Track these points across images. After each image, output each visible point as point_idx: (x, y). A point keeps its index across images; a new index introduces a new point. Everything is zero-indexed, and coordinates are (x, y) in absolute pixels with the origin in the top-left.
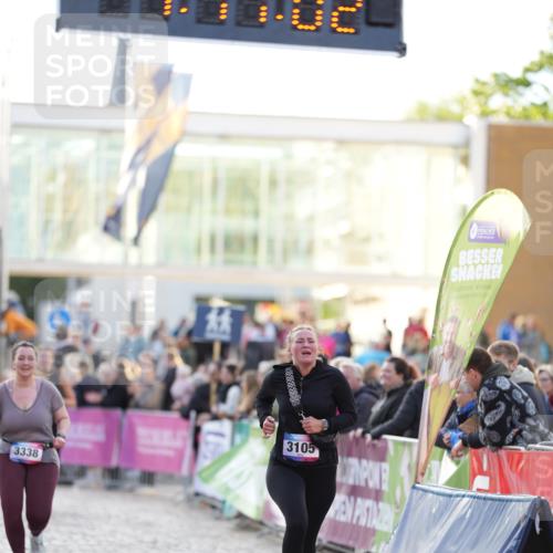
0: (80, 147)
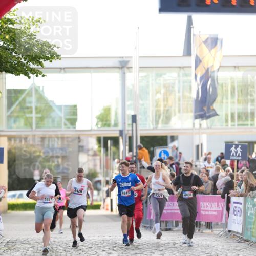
0: (171, 76)
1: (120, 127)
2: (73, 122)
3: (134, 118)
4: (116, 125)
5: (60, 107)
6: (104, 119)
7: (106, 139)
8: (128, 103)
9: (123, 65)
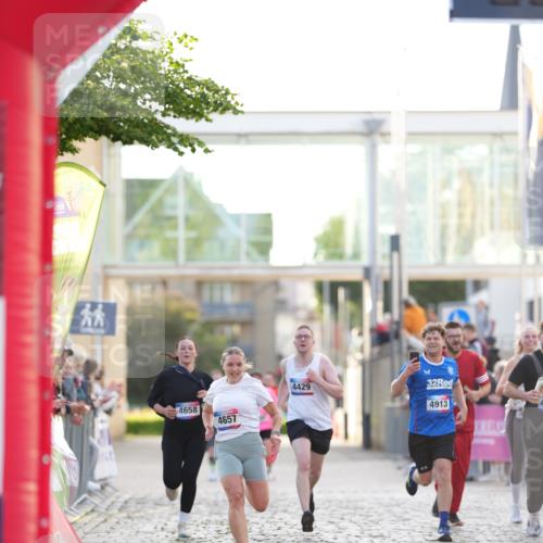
0: (474, 153)
1: (365, 261)
2: (263, 248)
3: (395, 242)
4: (356, 256)
5: (237, 218)
6: (331, 243)
7: (334, 286)
8: (382, 209)
9: (373, 129)
